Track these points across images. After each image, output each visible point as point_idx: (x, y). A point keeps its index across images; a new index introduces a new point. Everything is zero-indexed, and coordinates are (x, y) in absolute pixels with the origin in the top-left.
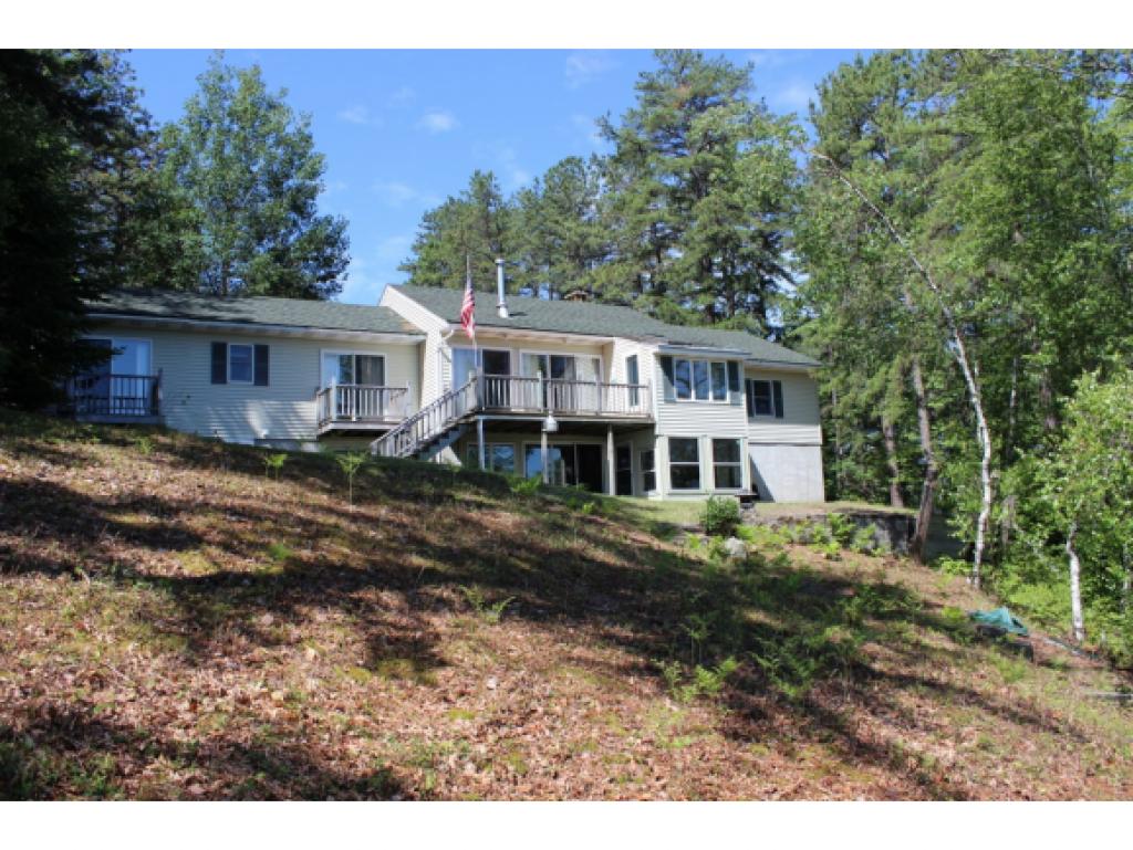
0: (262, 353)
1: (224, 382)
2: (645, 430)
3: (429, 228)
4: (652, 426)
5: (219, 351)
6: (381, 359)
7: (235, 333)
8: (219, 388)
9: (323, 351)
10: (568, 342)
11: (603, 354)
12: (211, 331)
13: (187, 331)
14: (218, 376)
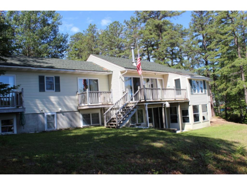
0: (58, 79)
1: (44, 91)
2: (186, 103)
3: (71, 40)
4: (188, 103)
5: (41, 79)
6: (97, 81)
7: (47, 72)
8: (42, 93)
9: (78, 78)
10: (156, 74)
11: (163, 78)
12: (39, 71)
13: (29, 71)
14: (42, 89)
